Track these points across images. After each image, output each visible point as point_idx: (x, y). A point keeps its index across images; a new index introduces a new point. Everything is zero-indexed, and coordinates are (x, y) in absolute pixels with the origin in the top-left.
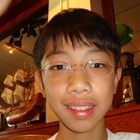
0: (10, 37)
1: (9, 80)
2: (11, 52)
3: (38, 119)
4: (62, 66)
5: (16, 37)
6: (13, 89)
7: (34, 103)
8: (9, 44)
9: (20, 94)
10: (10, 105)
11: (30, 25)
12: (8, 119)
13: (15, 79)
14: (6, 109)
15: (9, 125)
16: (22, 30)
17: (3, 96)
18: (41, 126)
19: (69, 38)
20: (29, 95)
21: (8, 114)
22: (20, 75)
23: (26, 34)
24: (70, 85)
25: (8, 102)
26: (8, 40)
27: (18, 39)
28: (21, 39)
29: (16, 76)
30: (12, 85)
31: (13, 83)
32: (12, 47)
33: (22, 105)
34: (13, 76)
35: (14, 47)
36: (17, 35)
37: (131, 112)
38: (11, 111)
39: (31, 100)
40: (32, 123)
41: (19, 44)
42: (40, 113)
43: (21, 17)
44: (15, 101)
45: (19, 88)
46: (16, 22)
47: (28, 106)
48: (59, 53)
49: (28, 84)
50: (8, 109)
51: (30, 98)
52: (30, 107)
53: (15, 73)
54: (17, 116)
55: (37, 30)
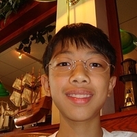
0: (19, 43)
1: (17, 84)
2: (20, 57)
3: (44, 121)
4: (66, 63)
5: (25, 44)
6: (21, 92)
7: (41, 106)
8: (19, 50)
9: (27, 97)
10: (18, 108)
11: (39, 32)
12: (15, 120)
13: (24, 83)
14: (14, 111)
15: (17, 127)
16: (31, 36)
17: (11, 98)
18: (47, 127)
19: (74, 41)
20: (36, 98)
21: (16, 116)
22: (28, 79)
23: (35, 41)
24: (72, 76)
25: (17, 105)
26: (17, 45)
27: (27, 45)
28: (30, 45)
29: (24, 80)
30: (20, 88)
31: (22, 86)
32: (22, 52)
33: (29, 107)
34: (22, 80)
35: (23, 53)
36: (26, 41)
37: (132, 115)
38: (19, 113)
39: (38, 103)
40: (38, 125)
41: (28, 50)
42: (46, 116)
43: (30, 24)
44: (23, 104)
45: (27, 92)
46: (25, 29)
47: (35, 108)
48: (65, 52)
49: (35, 88)
50: (16, 111)
51: (37, 101)
52: (37, 109)
53: (23, 77)
54: (25, 118)
55: (45, 37)
